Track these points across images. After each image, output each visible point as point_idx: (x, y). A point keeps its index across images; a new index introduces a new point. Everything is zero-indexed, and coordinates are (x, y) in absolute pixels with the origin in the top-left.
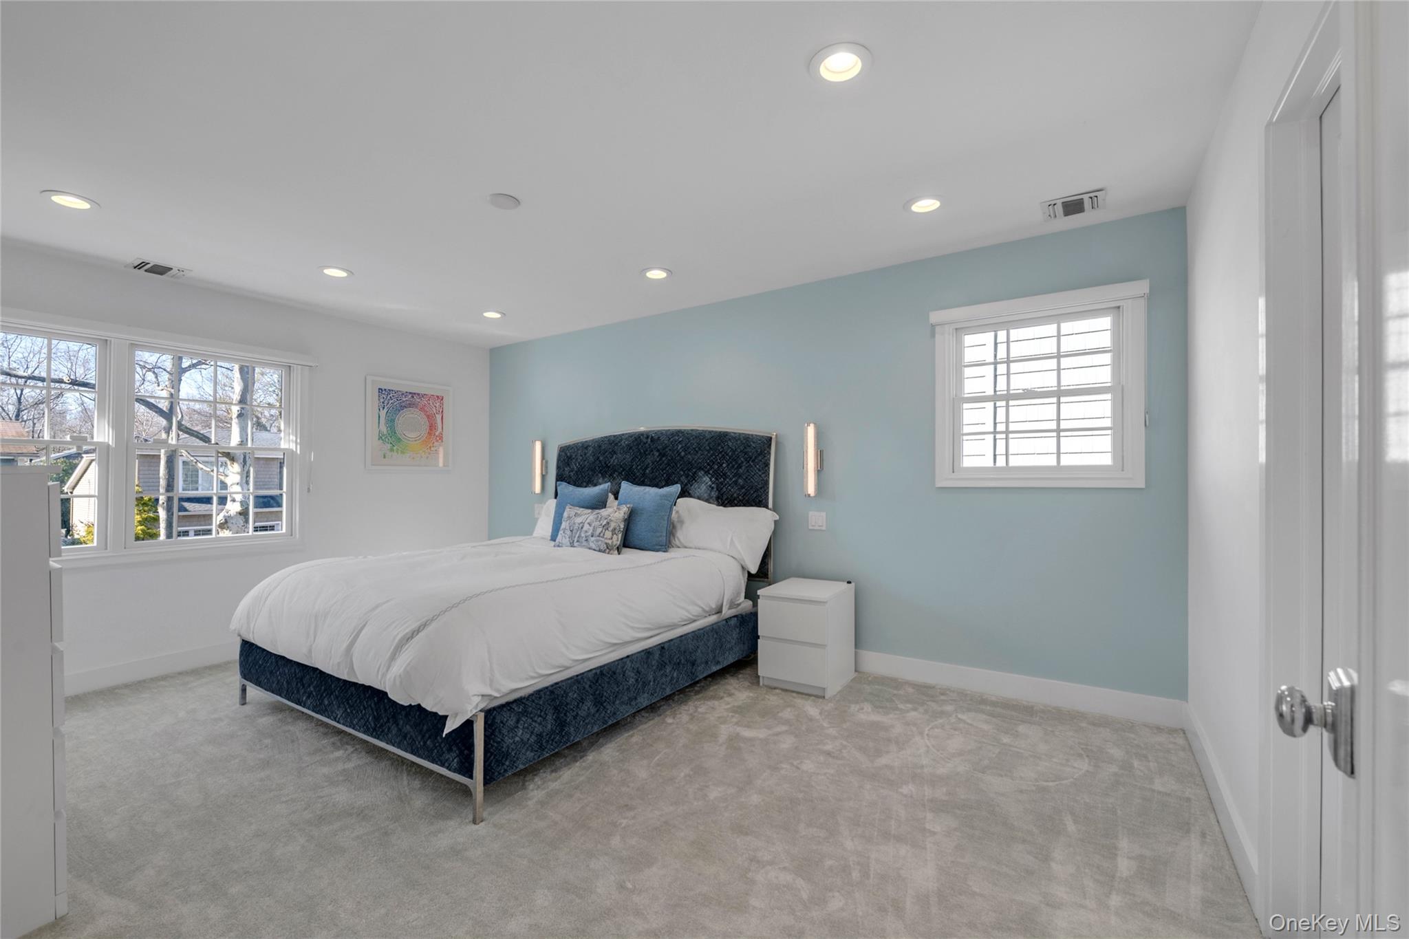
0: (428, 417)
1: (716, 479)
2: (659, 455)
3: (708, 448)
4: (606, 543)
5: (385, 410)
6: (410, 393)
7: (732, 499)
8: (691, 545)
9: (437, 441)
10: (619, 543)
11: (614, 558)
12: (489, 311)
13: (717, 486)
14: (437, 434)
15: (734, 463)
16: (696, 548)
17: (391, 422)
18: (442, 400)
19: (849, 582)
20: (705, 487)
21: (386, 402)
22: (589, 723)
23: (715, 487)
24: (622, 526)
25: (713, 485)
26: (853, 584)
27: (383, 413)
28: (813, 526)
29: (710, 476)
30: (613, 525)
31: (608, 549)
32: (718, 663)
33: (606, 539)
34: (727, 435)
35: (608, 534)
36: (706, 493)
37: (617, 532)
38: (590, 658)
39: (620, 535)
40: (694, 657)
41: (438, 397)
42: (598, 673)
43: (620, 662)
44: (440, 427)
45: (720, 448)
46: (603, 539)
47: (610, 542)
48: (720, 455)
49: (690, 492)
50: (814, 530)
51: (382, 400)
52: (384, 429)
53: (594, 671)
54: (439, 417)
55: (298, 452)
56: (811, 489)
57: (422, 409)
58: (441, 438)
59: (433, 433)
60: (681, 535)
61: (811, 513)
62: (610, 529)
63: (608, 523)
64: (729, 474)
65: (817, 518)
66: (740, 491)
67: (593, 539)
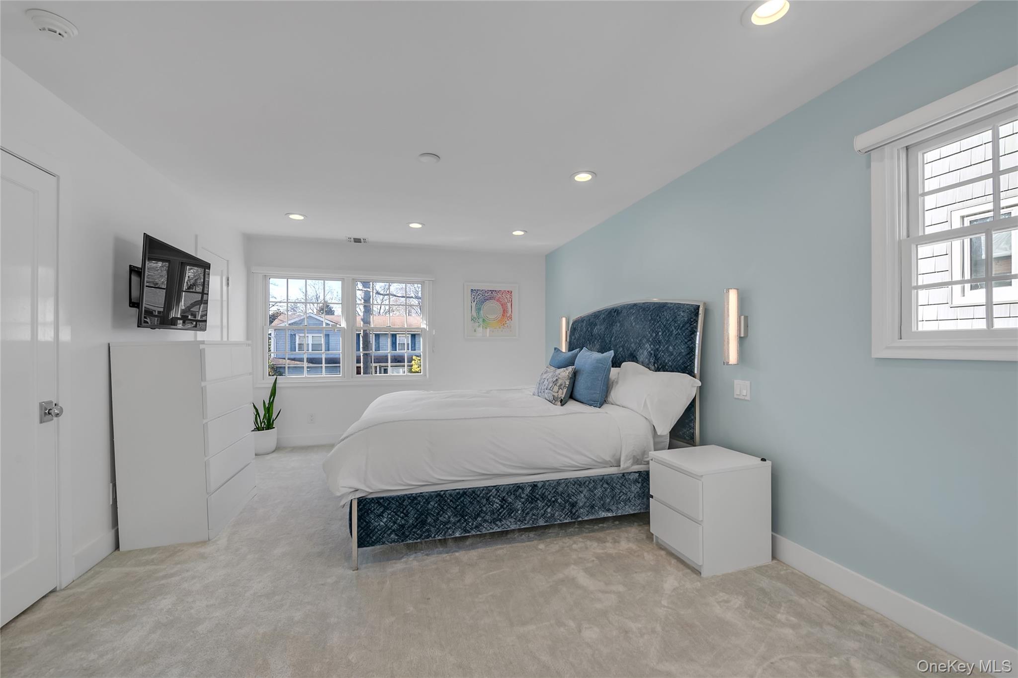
0: (502, 305)
1: (654, 346)
2: (620, 326)
3: (650, 318)
4: (553, 396)
5: (475, 302)
6: (490, 291)
7: (664, 365)
8: (618, 403)
9: (508, 320)
10: (563, 396)
11: (558, 409)
12: (516, 231)
13: (654, 352)
14: (508, 315)
15: (667, 331)
16: (623, 407)
17: (479, 310)
18: (511, 293)
19: (763, 460)
20: (646, 354)
21: (475, 298)
22: (450, 528)
23: (653, 353)
24: (567, 383)
25: (652, 352)
26: (768, 463)
27: (474, 304)
28: (737, 395)
29: (650, 343)
30: (560, 382)
31: (554, 400)
32: (609, 510)
33: (554, 392)
34: (664, 306)
35: (556, 388)
36: (647, 358)
37: (562, 387)
38: (463, 480)
39: (565, 390)
40: (575, 500)
41: (508, 291)
42: (461, 493)
43: (485, 488)
44: (510, 310)
45: (658, 318)
46: (552, 392)
47: (556, 395)
48: (658, 324)
49: (637, 357)
50: (738, 399)
51: (473, 297)
52: (474, 314)
53: (457, 491)
54: (509, 305)
55: (428, 330)
56: (733, 356)
57: (498, 300)
58: (511, 318)
59: (505, 314)
60: (614, 395)
61: (736, 382)
62: (558, 385)
63: (557, 380)
64: (663, 341)
65: (741, 388)
66: (670, 357)
67: (546, 391)
